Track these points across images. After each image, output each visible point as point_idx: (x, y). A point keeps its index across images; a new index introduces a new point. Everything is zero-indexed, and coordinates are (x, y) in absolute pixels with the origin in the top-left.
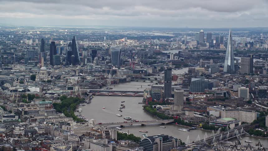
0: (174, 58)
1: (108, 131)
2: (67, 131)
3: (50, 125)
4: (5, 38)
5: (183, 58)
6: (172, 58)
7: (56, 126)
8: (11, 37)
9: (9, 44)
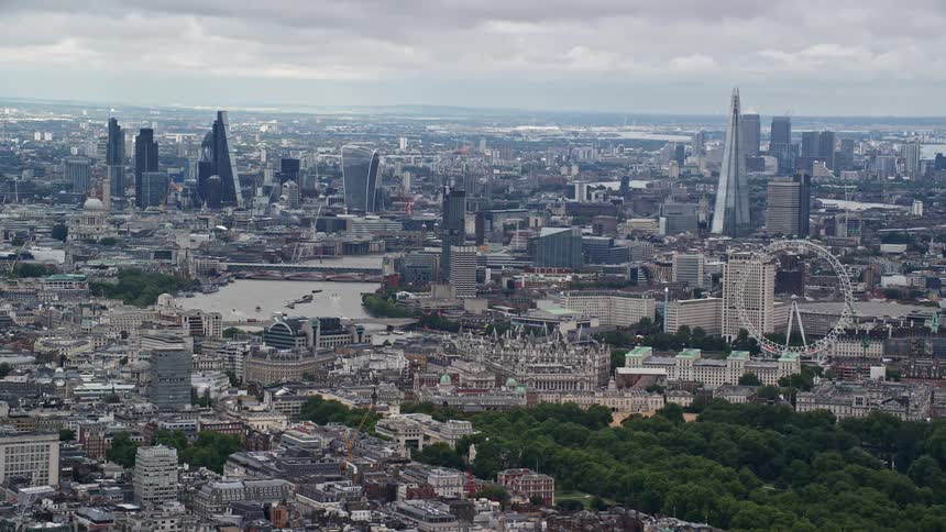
0: (589, 197)
1: (199, 318)
2: (90, 318)
3: (52, 308)
4: (17, 140)
5: (622, 198)
6: (581, 197)
7: (65, 311)
8: (43, 138)
9: (23, 158)
